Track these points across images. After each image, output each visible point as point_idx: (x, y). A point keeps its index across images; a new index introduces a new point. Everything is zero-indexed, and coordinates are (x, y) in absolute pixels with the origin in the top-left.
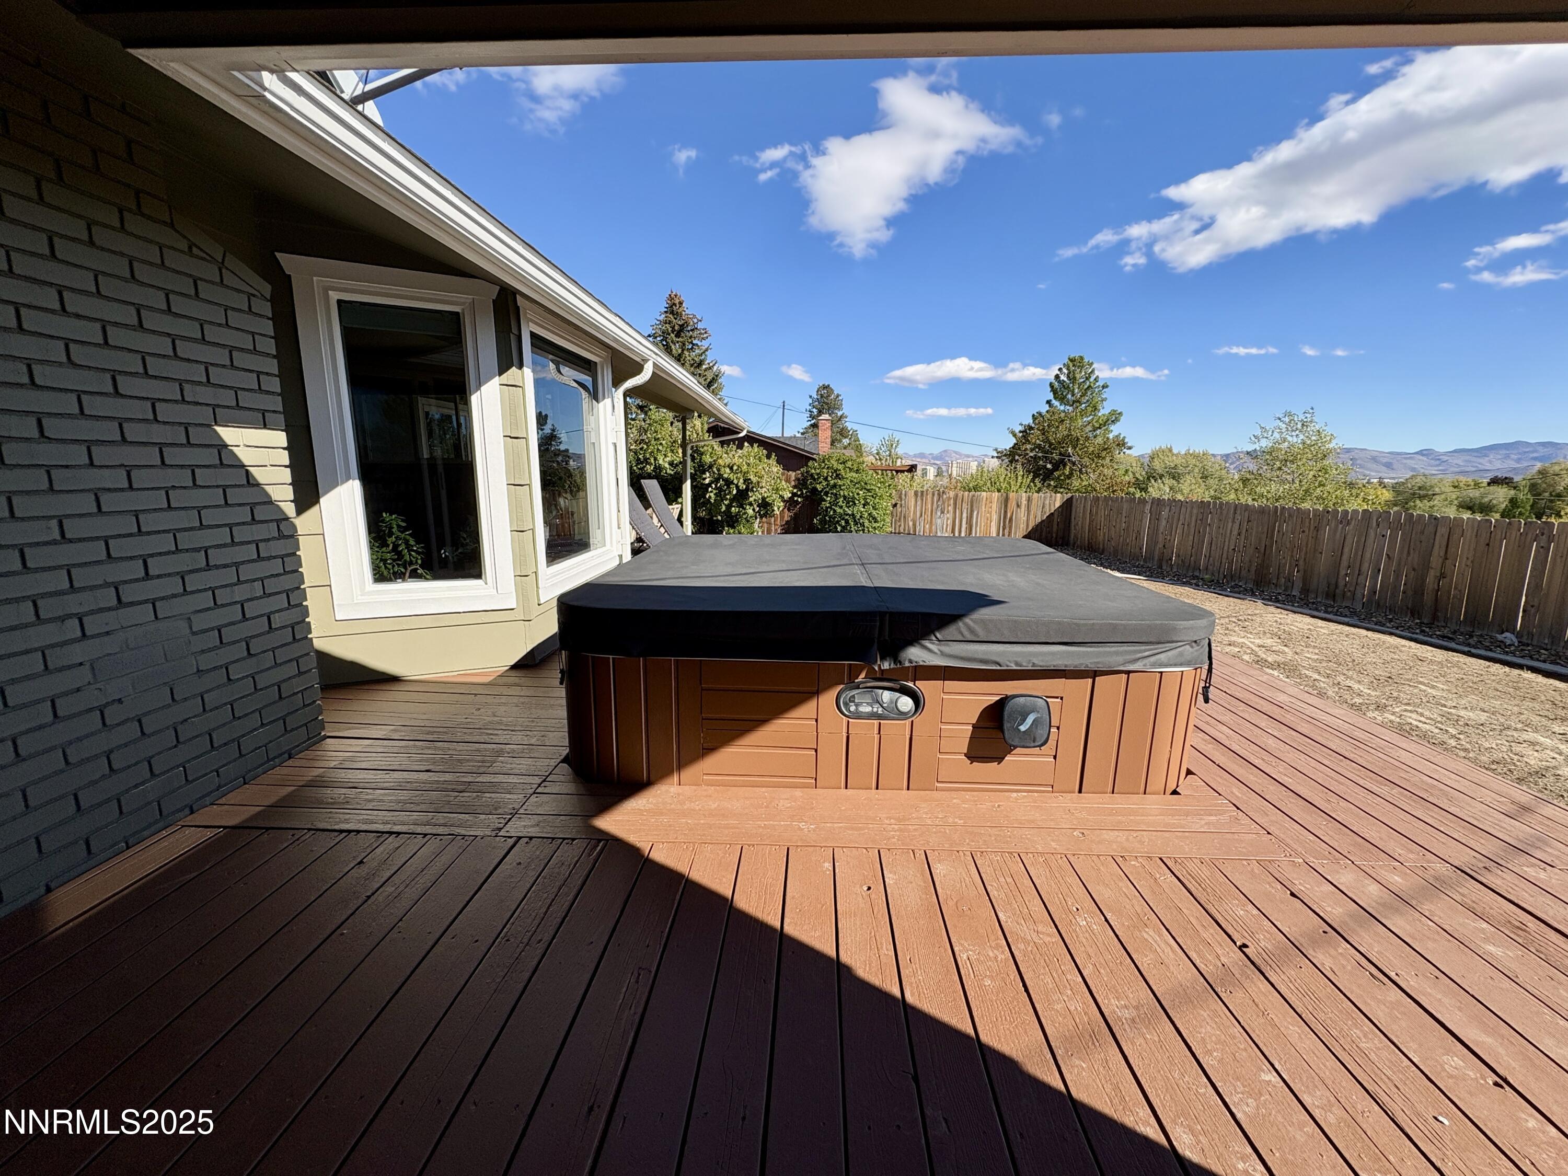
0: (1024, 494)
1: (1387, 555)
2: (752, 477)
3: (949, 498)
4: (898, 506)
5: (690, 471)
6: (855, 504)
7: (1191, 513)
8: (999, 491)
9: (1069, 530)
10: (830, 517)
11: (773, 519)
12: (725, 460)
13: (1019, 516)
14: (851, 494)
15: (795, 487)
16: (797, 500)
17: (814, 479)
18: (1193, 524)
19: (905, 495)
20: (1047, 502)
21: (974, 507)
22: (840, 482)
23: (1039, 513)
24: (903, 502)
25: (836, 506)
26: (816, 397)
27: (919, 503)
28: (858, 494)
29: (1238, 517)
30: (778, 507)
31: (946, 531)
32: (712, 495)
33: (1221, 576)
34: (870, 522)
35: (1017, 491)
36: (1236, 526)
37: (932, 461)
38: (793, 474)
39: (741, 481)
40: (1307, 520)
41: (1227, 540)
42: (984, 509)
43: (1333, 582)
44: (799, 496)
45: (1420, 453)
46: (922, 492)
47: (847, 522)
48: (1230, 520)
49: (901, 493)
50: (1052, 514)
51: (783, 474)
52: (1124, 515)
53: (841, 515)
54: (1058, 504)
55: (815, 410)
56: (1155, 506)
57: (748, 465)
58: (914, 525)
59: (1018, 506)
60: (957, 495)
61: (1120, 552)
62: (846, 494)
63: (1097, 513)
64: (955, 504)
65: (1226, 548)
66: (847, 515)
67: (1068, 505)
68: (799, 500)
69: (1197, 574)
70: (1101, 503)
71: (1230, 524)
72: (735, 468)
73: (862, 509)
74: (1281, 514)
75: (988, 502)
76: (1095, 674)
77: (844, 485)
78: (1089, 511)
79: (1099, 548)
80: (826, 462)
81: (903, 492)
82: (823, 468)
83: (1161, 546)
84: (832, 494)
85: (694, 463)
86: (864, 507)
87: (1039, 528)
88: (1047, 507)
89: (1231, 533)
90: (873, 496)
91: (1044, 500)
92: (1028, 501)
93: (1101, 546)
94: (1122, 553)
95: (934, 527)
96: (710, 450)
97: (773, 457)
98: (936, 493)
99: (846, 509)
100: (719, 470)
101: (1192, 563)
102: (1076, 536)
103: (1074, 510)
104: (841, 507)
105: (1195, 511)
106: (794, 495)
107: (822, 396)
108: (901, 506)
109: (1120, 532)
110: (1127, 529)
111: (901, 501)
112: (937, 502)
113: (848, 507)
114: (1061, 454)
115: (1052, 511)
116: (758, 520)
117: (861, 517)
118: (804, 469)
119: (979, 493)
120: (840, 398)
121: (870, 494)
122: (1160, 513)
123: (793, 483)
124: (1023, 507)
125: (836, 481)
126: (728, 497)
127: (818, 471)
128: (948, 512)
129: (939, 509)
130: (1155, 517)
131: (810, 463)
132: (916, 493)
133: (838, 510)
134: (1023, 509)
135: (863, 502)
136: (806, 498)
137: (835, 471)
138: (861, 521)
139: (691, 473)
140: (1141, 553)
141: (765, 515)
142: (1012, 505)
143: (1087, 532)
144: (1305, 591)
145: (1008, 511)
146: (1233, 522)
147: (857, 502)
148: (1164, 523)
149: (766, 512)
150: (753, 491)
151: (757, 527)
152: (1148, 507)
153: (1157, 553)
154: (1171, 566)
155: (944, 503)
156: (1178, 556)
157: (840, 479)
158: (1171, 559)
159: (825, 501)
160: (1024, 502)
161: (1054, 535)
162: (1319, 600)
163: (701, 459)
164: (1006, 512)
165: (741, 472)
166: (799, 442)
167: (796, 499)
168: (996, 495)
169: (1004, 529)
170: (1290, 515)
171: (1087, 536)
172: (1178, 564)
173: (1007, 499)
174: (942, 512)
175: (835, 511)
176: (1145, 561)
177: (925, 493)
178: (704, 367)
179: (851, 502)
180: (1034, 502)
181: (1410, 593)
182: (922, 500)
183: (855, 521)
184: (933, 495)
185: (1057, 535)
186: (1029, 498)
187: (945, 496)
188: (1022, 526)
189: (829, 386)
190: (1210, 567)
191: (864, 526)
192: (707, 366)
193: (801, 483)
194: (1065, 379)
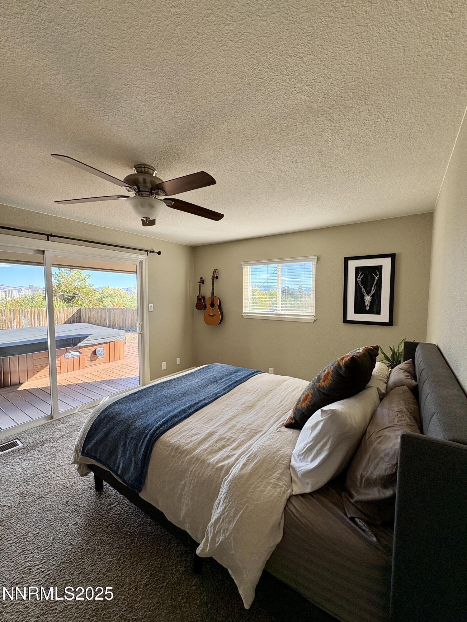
0: (62, 308)
3: (28, 312)
7: (119, 311)
9: (81, 319)
13: (60, 317)
18: (120, 315)
20: (71, 310)
21: (40, 314)
23: (69, 315)
24: (4, 314)
29: (131, 312)
35: (58, 307)
36: (131, 315)
41: (129, 319)
50: (74, 315)
52: (99, 313)
54: (76, 311)
56: (109, 310)
58: (12, 324)
60: (31, 310)
63: (90, 313)
64: (31, 313)
67: (79, 311)
70: (90, 310)
76: (109, 342)
78: (87, 313)
81: (4, 310)
83: (112, 322)
87: (69, 320)
88: (71, 312)
95: (22, 324)
101: (121, 326)
103: (81, 312)
109: (98, 319)
110: (101, 318)
112: (22, 313)
114: (74, 294)
128: (28, 317)
129: (23, 316)
130: (109, 313)
134: (62, 314)
142: (57, 312)
148: (111, 315)
152: (107, 310)
153: (111, 324)
155: (25, 313)
158: (115, 325)
160: (62, 311)
174: (25, 317)
180: (66, 311)
182: (14, 313)
184: (20, 311)
187: (25, 311)
188: (62, 320)
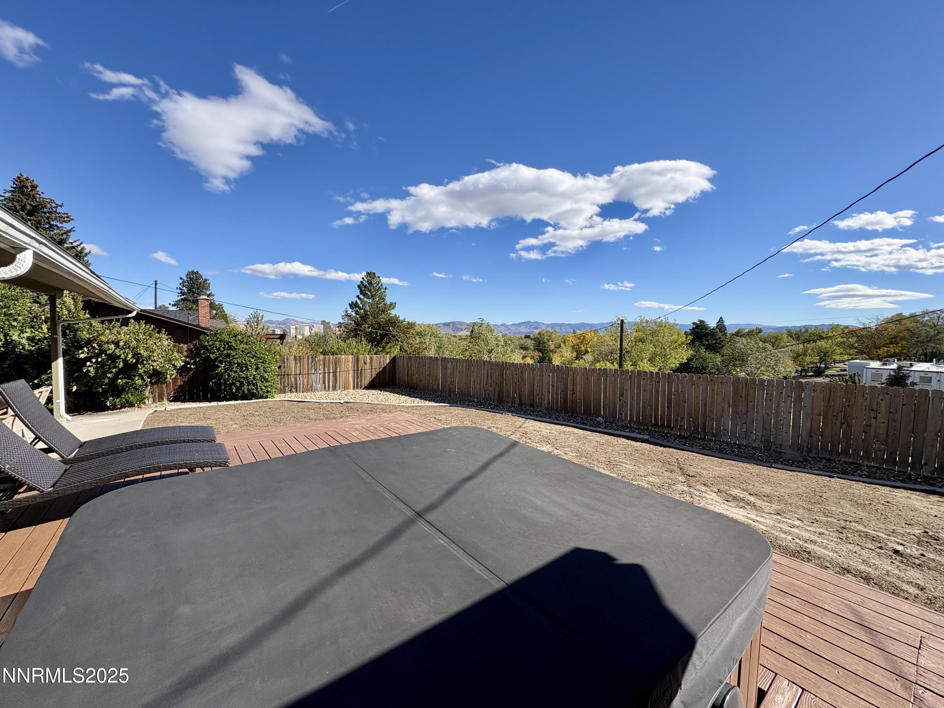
0: (368, 356)
1: (552, 385)
2: (142, 352)
3: (320, 360)
4: (282, 367)
5: (61, 346)
6: (248, 369)
7: (463, 365)
8: (353, 355)
9: (395, 377)
10: (225, 380)
11: (165, 386)
12: (108, 336)
13: (366, 369)
14: (244, 362)
15: (186, 357)
16: (190, 368)
17: (207, 350)
18: (464, 371)
19: (287, 360)
20: (382, 360)
21: (337, 366)
22: (233, 353)
23: (378, 367)
24: (286, 364)
25: (231, 372)
26: (185, 279)
27: (298, 365)
28: (250, 361)
29: (486, 367)
30: (171, 374)
31: (319, 382)
32: (91, 369)
33: (482, 399)
34: (262, 382)
35: (363, 354)
36: (486, 372)
37: (278, 325)
38: (185, 347)
39: (130, 356)
40: (517, 369)
41: (482, 379)
42: (344, 367)
43: (532, 399)
44: (192, 364)
45: (502, 325)
46: (300, 357)
47: (242, 383)
48: (483, 369)
49: (284, 358)
50: (385, 367)
51: (174, 346)
52: (427, 366)
53: (234, 379)
54: (388, 361)
55: (185, 288)
56: (443, 362)
57: (137, 341)
58: (296, 380)
59: (365, 363)
60: (325, 359)
61: (427, 388)
62: (239, 361)
63: (411, 366)
64: (324, 364)
65: (482, 384)
66: (242, 378)
67: (394, 360)
68: (192, 367)
69: (469, 398)
70: (413, 360)
71: (483, 371)
72: (121, 344)
73: (255, 373)
74: (506, 366)
75: (346, 362)
77: (237, 354)
78: (406, 365)
79: (414, 386)
80: (218, 336)
81: (286, 357)
82: (215, 341)
83: (449, 383)
84: (225, 362)
85: (66, 338)
86: (256, 371)
87: (378, 376)
88: (382, 363)
89: (484, 376)
90: (263, 362)
91: (380, 359)
92: (371, 359)
93: (415, 385)
94: (428, 389)
95: (310, 381)
96: (88, 327)
97: (163, 332)
98: (310, 357)
99: (241, 373)
100: (100, 345)
101: (466, 393)
102: (399, 380)
103: (397, 363)
104: (236, 372)
105: (465, 365)
106: (186, 363)
107: (191, 279)
108: (284, 367)
109: (425, 377)
110: (429, 375)
111: (284, 364)
112: (311, 363)
113: (243, 372)
115: (385, 365)
116: (149, 387)
117: (254, 379)
118: (196, 342)
119: (340, 356)
120: (208, 282)
121: (261, 361)
122: (446, 366)
123: (185, 354)
124: (368, 363)
125: (229, 352)
126: (114, 370)
127: (211, 343)
128: (320, 370)
129: (313, 368)
130: (445, 368)
131: (202, 337)
132: (295, 358)
133: (233, 374)
134: (368, 365)
135: (255, 367)
136: (199, 365)
137: (227, 343)
138: (254, 382)
139: (63, 349)
140: (439, 388)
141: (156, 383)
142: (361, 362)
143: (406, 376)
144: (521, 404)
145: (359, 366)
146: (484, 370)
147: (250, 367)
148: (449, 371)
149: (158, 380)
150: (143, 364)
151: (147, 394)
152: (440, 362)
153: (447, 388)
154: (456, 395)
155: (316, 363)
156: (458, 389)
157: (232, 350)
158: (455, 391)
159: (220, 367)
160: (368, 361)
161: (387, 380)
162: (527, 408)
163: (75, 336)
164: (358, 367)
165: (129, 347)
166: (177, 315)
167: (189, 366)
168: (351, 357)
169: (357, 378)
170: (509, 366)
171: (406, 379)
172: (459, 394)
173: (358, 360)
174: (316, 370)
175: (229, 375)
176: (441, 392)
177: (302, 358)
178: (66, 245)
179: (243, 367)
180: (374, 360)
181: (563, 402)
182: (301, 362)
183: (249, 382)
184: (308, 358)
185: (389, 380)
186: (371, 358)
187: (317, 359)
188: (368, 375)
189: (197, 272)
190: (476, 394)
191: (257, 385)
192: (70, 245)
193: (192, 354)
194: (367, 284)
